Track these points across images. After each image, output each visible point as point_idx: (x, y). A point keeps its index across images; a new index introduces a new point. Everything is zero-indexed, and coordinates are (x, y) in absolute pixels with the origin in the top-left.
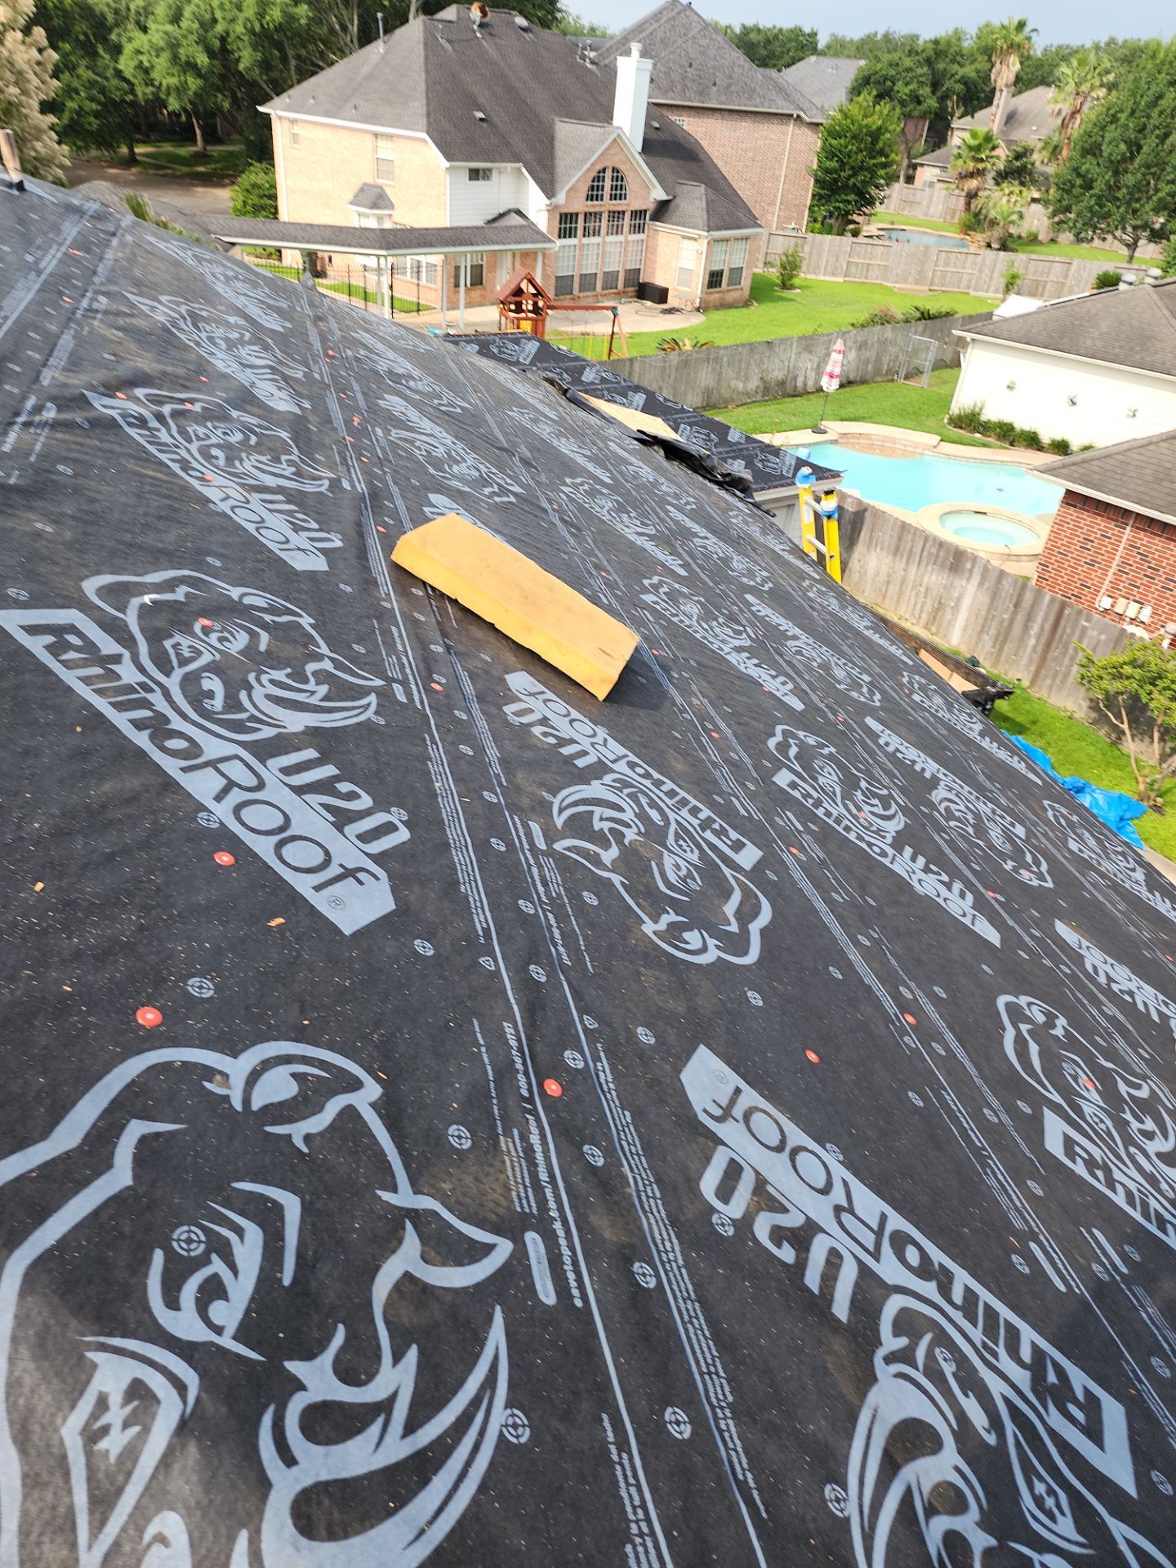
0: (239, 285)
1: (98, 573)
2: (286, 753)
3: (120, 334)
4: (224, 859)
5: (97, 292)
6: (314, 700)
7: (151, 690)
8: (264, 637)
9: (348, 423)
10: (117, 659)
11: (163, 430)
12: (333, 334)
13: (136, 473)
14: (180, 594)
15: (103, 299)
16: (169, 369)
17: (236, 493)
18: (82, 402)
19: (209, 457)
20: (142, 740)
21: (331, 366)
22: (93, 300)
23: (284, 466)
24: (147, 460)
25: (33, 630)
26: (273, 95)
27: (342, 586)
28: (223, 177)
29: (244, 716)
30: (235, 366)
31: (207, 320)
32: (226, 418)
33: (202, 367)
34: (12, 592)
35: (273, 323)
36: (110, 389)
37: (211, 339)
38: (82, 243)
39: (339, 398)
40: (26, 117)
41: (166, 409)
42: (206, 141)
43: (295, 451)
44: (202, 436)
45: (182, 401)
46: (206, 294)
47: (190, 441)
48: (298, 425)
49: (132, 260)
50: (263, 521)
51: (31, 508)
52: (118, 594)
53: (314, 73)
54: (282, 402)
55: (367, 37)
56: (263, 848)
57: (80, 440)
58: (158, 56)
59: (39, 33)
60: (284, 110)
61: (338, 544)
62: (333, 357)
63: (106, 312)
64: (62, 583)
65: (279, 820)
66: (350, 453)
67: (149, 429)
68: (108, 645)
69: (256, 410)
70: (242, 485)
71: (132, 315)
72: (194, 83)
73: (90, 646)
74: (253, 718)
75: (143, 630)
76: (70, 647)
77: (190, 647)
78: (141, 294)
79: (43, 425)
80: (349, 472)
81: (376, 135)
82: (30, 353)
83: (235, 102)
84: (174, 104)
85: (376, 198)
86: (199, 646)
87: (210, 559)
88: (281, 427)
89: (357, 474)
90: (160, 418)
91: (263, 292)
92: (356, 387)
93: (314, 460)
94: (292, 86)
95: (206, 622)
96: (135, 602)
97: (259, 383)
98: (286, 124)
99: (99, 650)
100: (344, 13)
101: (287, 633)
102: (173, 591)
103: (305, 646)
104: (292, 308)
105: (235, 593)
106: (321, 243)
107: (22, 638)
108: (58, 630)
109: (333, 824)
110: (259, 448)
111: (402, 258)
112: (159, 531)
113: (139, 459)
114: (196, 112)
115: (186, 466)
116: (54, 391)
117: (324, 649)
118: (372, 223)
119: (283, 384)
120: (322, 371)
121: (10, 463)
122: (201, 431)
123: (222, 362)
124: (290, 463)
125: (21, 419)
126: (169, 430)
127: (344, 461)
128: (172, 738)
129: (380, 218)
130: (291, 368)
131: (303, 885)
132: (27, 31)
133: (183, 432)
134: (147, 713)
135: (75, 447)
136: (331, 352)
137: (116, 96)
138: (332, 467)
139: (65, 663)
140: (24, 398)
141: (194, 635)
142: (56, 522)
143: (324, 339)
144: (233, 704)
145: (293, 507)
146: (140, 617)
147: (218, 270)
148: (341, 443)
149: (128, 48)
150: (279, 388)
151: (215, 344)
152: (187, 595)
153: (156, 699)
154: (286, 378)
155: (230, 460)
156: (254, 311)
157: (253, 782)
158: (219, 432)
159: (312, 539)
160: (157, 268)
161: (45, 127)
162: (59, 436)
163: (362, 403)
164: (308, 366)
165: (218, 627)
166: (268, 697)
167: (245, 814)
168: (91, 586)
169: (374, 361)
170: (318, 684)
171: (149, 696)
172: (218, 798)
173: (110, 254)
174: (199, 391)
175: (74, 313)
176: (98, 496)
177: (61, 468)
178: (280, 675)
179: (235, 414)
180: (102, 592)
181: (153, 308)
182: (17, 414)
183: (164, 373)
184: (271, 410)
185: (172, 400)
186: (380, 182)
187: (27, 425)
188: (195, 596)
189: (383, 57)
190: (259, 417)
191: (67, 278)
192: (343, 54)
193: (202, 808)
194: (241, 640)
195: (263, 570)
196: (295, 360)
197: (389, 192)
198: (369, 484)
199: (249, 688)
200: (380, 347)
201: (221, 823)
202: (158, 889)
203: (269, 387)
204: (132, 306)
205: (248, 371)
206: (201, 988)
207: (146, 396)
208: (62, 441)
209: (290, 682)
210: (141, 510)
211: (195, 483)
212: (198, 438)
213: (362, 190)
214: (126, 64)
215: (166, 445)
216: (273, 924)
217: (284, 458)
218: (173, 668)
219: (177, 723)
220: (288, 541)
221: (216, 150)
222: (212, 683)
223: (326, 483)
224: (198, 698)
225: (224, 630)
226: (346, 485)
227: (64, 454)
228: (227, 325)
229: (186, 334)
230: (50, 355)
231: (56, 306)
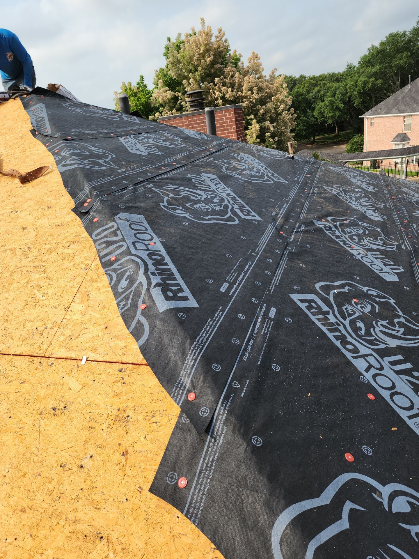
0: (359, 178)
1: (319, 281)
2: (391, 356)
3: (322, 200)
4: (371, 397)
5: (315, 187)
6: (399, 334)
7: (340, 325)
8: (377, 307)
9: (402, 223)
10: (328, 312)
11: (337, 231)
12: (393, 190)
13: (329, 246)
14: (346, 289)
15: (316, 189)
16: (338, 210)
17: (362, 252)
18: (312, 223)
19: (352, 239)
20: (338, 343)
21: (393, 202)
22: (314, 190)
23: (379, 241)
24: (332, 242)
25: (302, 301)
26: (365, 111)
27: (405, 287)
28: (343, 141)
29: (373, 338)
30: (359, 206)
31: (349, 191)
32: (357, 225)
33: (348, 208)
34: (295, 287)
35: (371, 189)
36: (320, 219)
37: (350, 198)
38: (310, 172)
39: (398, 215)
40: (286, 135)
41: (338, 223)
42: (339, 131)
43: (383, 235)
44: (349, 232)
45: (343, 220)
46: (349, 183)
47: (346, 234)
48: (382, 225)
49: (324, 175)
50: (372, 262)
51: (299, 259)
52: (327, 289)
53: (382, 101)
54: (377, 218)
55: (403, 84)
56: (386, 395)
57: (312, 236)
58: (326, 108)
59: (292, 110)
60: (369, 115)
61: (402, 270)
62: (394, 199)
63: (317, 193)
64: (309, 285)
65: (390, 385)
66: (404, 234)
67: (333, 231)
68: (325, 308)
69: (367, 221)
70: (365, 249)
71: (325, 193)
72: (337, 114)
73: (319, 307)
74: (376, 340)
75: (335, 303)
76: (313, 307)
77: (351, 309)
78: (327, 186)
79: (301, 232)
80: (404, 241)
81: (405, 116)
82: (297, 209)
83: (351, 116)
84: (330, 121)
85: (403, 138)
86: (355, 309)
87: (355, 277)
88: (377, 227)
89: (407, 243)
90: (336, 226)
91: (367, 179)
92: (404, 209)
93: (390, 238)
94: (373, 107)
95: (356, 300)
96: (332, 292)
97: (367, 211)
98: (369, 120)
99: (322, 309)
100: (395, 78)
101: (385, 306)
102: (344, 288)
103: (393, 311)
104: (377, 183)
105: (365, 289)
106: (379, 157)
107: (299, 303)
108: (310, 301)
109: (413, 389)
110: (369, 235)
111: (412, 157)
112: (338, 266)
113: (330, 241)
114: (337, 123)
115: (345, 243)
116: (304, 221)
117: (401, 313)
118: (401, 147)
119: (376, 211)
120: (390, 204)
121: (292, 245)
122: (349, 230)
123: (354, 205)
124: (381, 240)
125: (295, 231)
126: (339, 231)
127: (402, 238)
128: (348, 344)
129: (404, 145)
130: (378, 204)
131: (404, 415)
132: (289, 110)
133: (343, 231)
134: (339, 334)
135: (310, 238)
136: (393, 197)
137: (312, 123)
138: (397, 240)
139: (311, 313)
140: (296, 224)
141: (352, 305)
142: (306, 264)
143: (390, 193)
144: (368, 333)
145: (383, 256)
146: (334, 298)
147: (351, 174)
148: (400, 231)
149: (317, 108)
150: (375, 213)
151: (352, 199)
152: (348, 290)
153: (341, 328)
154: (377, 209)
155: (359, 240)
156: (364, 186)
157: (379, 366)
158: (355, 230)
159: (391, 269)
160: (332, 176)
161: (291, 137)
162: (306, 235)
163: (407, 215)
164: (385, 203)
165: (360, 302)
166: (381, 331)
167: (377, 378)
168: (318, 286)
169: (410, 198)
170: (399, 328)
171: (339, 327)
172: (367, 370)
173: (318, 175)
174: (348, 216)
175: (308, 195)
176: (318, 254)
177: (307, 246)
178: (384, 323)
179: (360, 223)
180: (321, 288)
181: (331, 190)
182: (294, 229)
183: (336, 211)
184: (373, 221)
185: (339, 220)
186: (404, 132)
187: (297, 232)
188: (351, 290)
189: (410, 89)
190: (369, 223)
191: (306, 184)
192: (393, 92)
193: (361, 374)
194: (368, 308)
195: (374, 281)
196: (380, 202)
197: (409, 135)
198: (413, 246)
199: (374, 328)
200: (412, 192)
201: (368, 381)
202: (348, 404)
203: (371, 212)
204: (325, 190)
205: (364, 207)
206: (367, 450)
207: (331, 219)
208: (307, 237)
209: (388, 326)
210: (331, 259)
211: (348, 249)
212: (349, 233)
213: (397, 136)
214: (316, 113)
215: (338, 236)
216: (393, 429)
217: (379, 238)
218: (346, 317)
219: (349, 339)
220: (382, 270)
221: (342, 133)
222: (360, 324)
223: (395, 246)
224: (356, 330)
225: (362, 304)
226: (403, 247)
227: (308, 241)
228: (356, 192)
229: (343, 197)
230: (302, 209)
231: (303, 193)
